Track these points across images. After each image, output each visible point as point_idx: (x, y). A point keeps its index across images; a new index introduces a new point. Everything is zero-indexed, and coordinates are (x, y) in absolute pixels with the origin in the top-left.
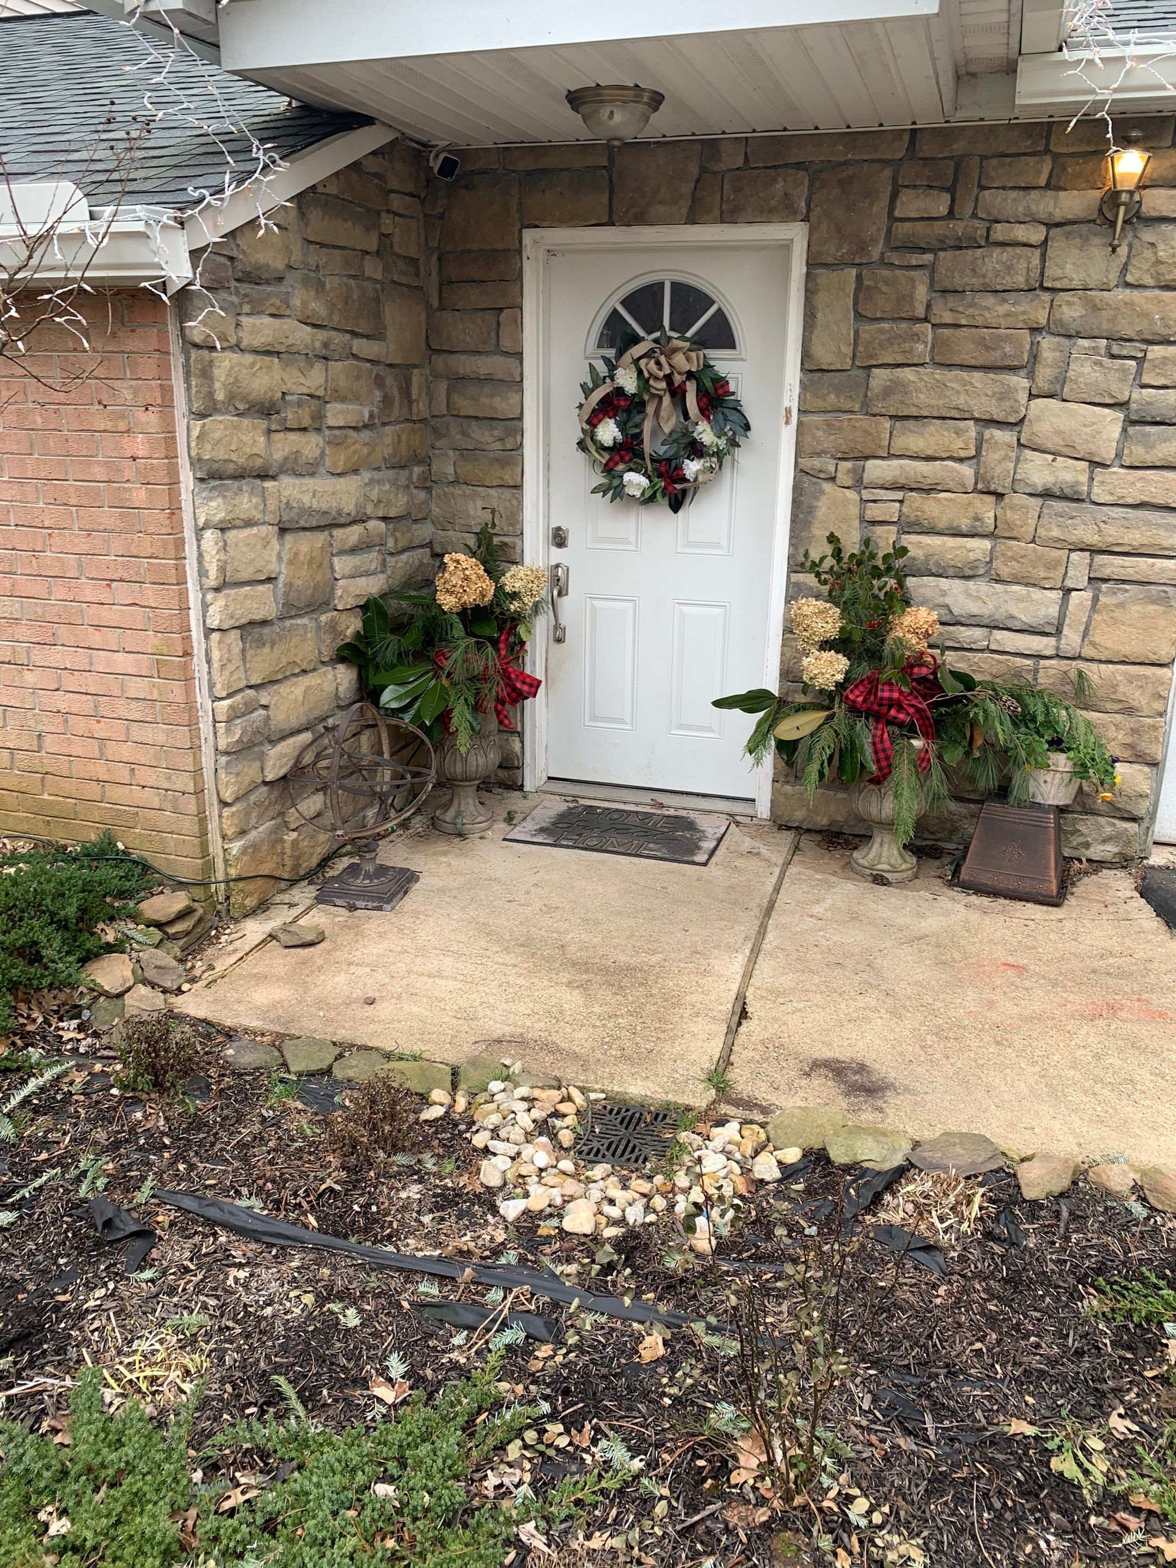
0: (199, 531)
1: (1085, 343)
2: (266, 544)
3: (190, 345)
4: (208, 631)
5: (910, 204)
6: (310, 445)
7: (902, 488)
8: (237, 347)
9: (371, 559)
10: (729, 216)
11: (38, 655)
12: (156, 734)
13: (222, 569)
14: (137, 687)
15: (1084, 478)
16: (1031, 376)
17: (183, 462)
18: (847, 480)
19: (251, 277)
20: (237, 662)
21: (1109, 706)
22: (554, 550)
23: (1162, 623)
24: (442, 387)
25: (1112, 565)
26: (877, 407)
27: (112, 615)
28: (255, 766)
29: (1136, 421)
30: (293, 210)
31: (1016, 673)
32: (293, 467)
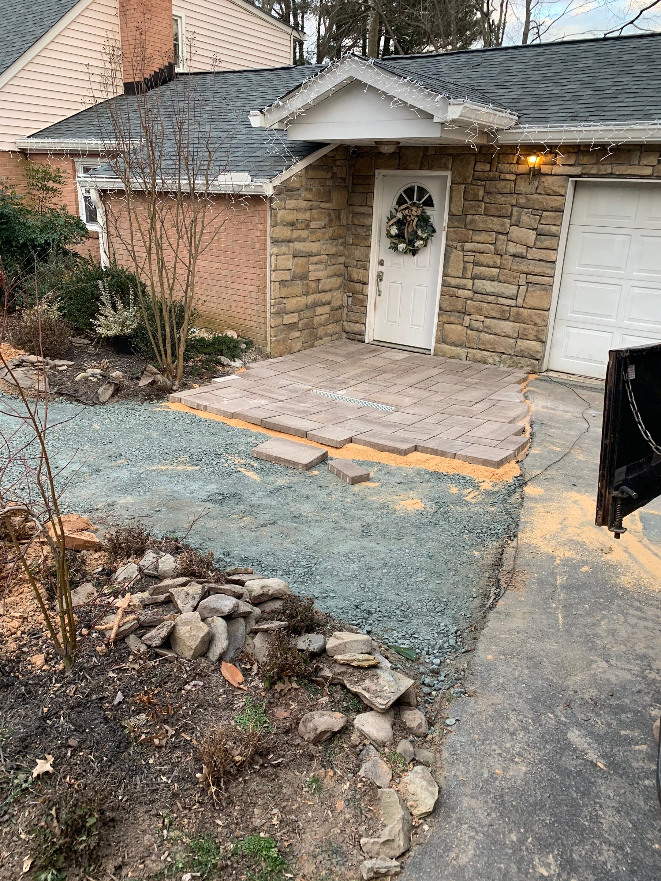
0: (271, 255)
1: (526, 210)
2: (288, 260)
3: (272, 209)
4: (271, 281)
5: (479, 167)
6: (304, 234)
7: (475, 252)
8: (285, 209)
9: (322, 267)
10: (430, 168)
11: (232, 286)
12: (256, 307)
13: (276, 266)
14: (254, 295)
15: (524, 251)
16: (510, 220)
17: (268, 238)
18: (460, 249)
19: (291, 190)
20: (278, 290)
21: (530, 323)
22: (380, 267)
23: (545, 297)
24: (351, 215)
25: (532, 278)
26: (468, 227)
27: (249, 276)
28: (281, 319)
29: (538, 235)
30: (304, 171)
31: (504, 311)
32: (299, 239)
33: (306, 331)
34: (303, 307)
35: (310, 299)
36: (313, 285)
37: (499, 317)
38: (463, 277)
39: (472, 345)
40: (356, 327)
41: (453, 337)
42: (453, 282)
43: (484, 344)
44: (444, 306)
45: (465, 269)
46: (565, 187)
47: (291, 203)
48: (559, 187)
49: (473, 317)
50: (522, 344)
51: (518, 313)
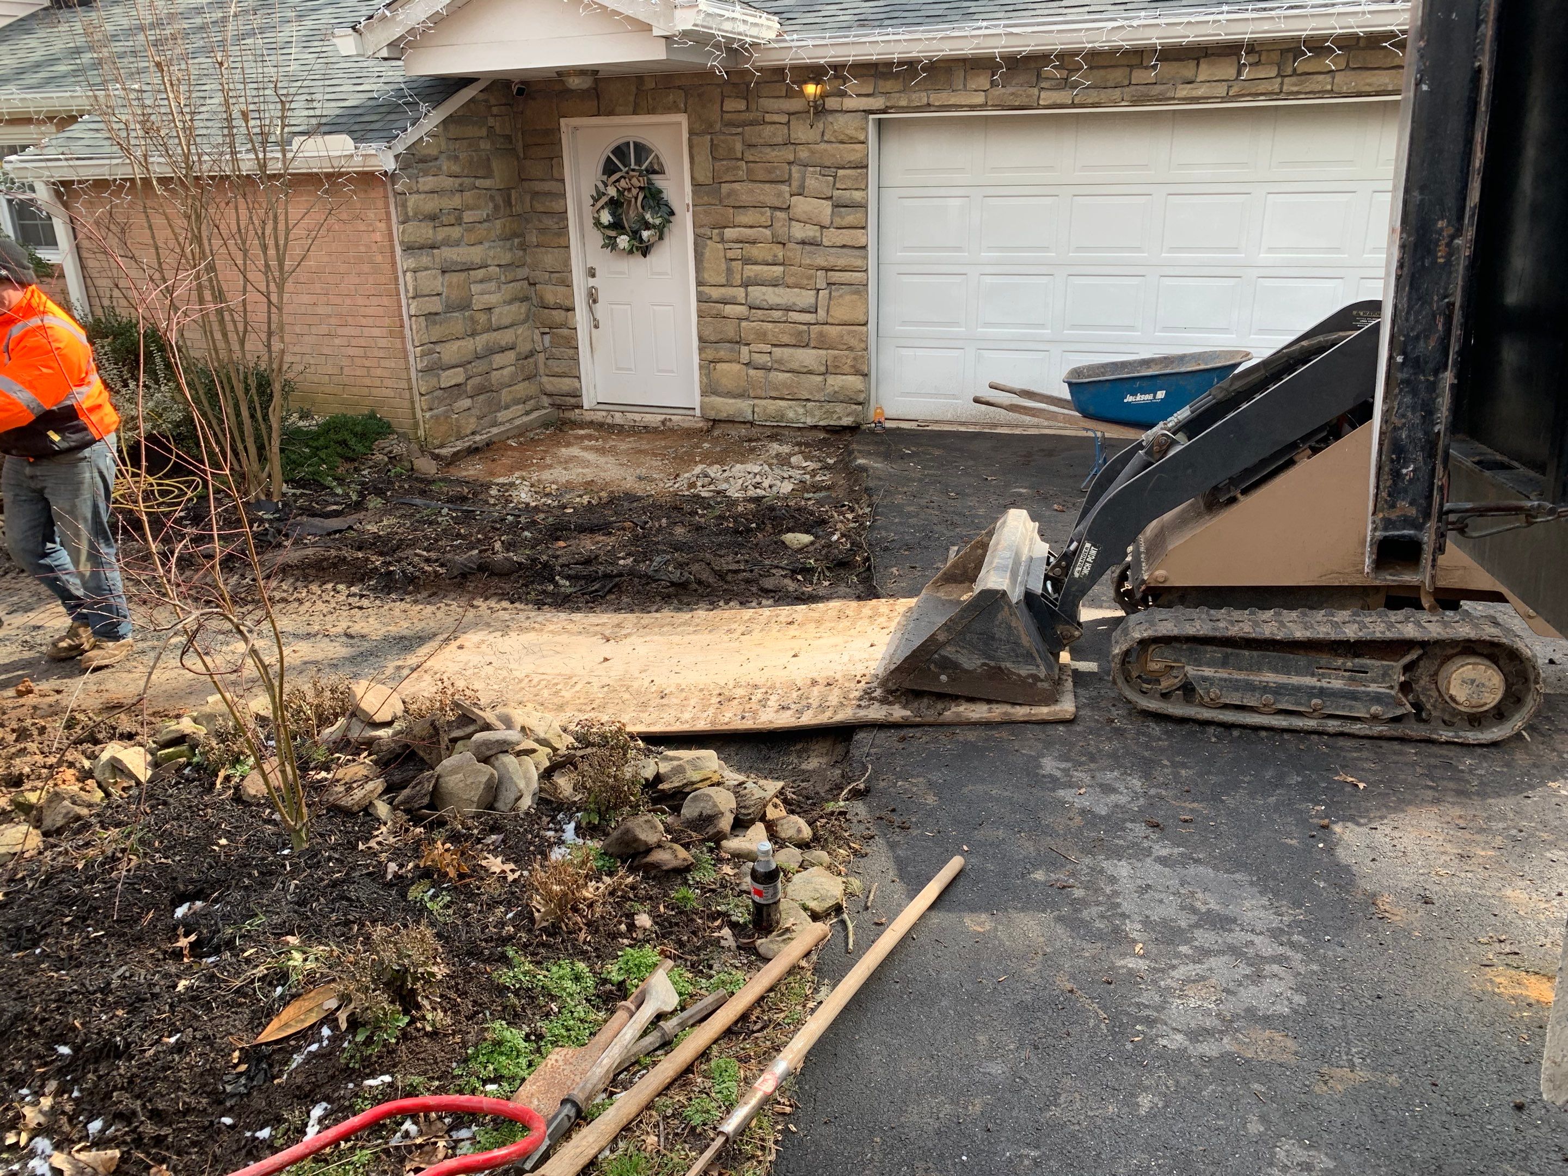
0: (405, 272)
1: (811, 169)
2: (435, 278)
3: (397, 194)
4: (411, 317)
5: (730, 105)
6: (456, 232)
7: (741, 242)
8: (418, 192)
9: (492, 285)
10: (651, 111)
11: (341, 331)
12: (391, 364)
13: (415, 289)
15: (818, 234)
16: (790, 185)
18: (716, 238)
19: (423, 160)
20: (424, 330)
21: (842, 347)
22: (590, 279)
23: (858, 304)
24: (528, 198)
25: (836, 277)
26: (726, 202)
27: (370, 311)
28: (436, 379)
29: (836, 206)
30: (441, 128)
31: (800, 333)
32: (447, 243)
33: (482, 397)
34: (470, 357)
35: (481, 341)
36: (482, 318)
37: (794, 342)
38: (728, 284)
39: (760, 392)
40: (565, 384)
41: (727, 383)
42: (715, 293)
43: (776, 389)
44: (706, 333)
45: (729, 271)
46: (865, 129)
47: (428, 182)
48: (856, 129)
49: (753, 347)
50: (835, 382)
51: (821, 334)
